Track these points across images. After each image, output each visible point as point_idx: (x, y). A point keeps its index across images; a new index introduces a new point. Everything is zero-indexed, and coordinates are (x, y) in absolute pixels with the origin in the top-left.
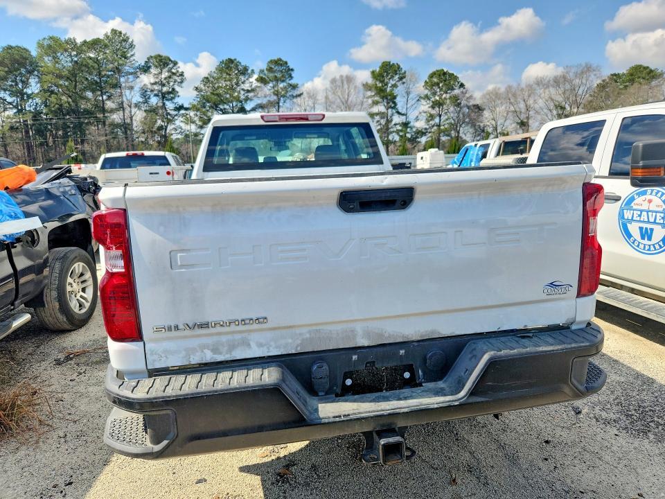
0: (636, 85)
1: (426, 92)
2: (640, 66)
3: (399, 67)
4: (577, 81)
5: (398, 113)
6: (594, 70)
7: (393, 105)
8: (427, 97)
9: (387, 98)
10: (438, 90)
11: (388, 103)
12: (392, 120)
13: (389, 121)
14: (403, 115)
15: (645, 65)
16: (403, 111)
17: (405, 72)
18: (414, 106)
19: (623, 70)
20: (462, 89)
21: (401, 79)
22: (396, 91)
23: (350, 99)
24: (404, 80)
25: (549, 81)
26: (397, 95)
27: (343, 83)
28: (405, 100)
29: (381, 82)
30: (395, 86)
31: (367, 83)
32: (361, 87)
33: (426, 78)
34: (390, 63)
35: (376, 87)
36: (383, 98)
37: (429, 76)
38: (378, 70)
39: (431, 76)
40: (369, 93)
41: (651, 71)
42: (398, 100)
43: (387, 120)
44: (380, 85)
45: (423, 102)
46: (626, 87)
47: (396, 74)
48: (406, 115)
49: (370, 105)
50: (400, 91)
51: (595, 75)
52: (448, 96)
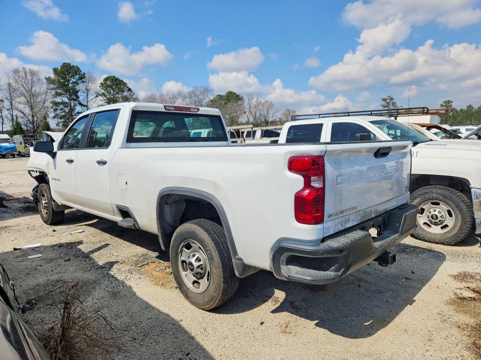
0: (231, 103)
1: (103, 91)
2: (232, 92)
3: (78, 69)
4: (202, 96)
5: (81, 104)
6: (210, 91)
7: (75, 98)
8: (103, 94)
9: (69, 92)
10: (112, 91)
11: (71, 96)
12: (74, 110)
13: (72, 110)
14: (84, 106)
15: (234, 92)
16: (85, 103)
17: (84, 74)
18: (94, 100)
19: (223, 93)
20: (129, 92)
21: (81, 78)
22: (77, 88)
23: (34, 89)
24: (83, 80)
25: (185, 94)
26: (79, 90)
27: (26, 74)
28: (85, 94)
29: (63, 78)
30: (76, 83)
31: (49, 77)
32: (45, 81)
33: (102, 81)
34: (70, 64)
35: (59, 82)
36: (66, 91)
37: (104, 80)
38: (59, 68)
39: (106, 79)
40: (52, 86)
41: (237, 96)
42: (79, 94)
43: (71, 108)
44: (63, 81)
45: (100, 98)
46: (226, 103)
47: (77, 74)
48: (87, 106)
49: (54, 95)
50: (81, 87)
51: (211, 94)
52: (120, 96)
